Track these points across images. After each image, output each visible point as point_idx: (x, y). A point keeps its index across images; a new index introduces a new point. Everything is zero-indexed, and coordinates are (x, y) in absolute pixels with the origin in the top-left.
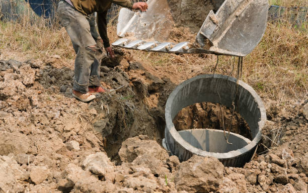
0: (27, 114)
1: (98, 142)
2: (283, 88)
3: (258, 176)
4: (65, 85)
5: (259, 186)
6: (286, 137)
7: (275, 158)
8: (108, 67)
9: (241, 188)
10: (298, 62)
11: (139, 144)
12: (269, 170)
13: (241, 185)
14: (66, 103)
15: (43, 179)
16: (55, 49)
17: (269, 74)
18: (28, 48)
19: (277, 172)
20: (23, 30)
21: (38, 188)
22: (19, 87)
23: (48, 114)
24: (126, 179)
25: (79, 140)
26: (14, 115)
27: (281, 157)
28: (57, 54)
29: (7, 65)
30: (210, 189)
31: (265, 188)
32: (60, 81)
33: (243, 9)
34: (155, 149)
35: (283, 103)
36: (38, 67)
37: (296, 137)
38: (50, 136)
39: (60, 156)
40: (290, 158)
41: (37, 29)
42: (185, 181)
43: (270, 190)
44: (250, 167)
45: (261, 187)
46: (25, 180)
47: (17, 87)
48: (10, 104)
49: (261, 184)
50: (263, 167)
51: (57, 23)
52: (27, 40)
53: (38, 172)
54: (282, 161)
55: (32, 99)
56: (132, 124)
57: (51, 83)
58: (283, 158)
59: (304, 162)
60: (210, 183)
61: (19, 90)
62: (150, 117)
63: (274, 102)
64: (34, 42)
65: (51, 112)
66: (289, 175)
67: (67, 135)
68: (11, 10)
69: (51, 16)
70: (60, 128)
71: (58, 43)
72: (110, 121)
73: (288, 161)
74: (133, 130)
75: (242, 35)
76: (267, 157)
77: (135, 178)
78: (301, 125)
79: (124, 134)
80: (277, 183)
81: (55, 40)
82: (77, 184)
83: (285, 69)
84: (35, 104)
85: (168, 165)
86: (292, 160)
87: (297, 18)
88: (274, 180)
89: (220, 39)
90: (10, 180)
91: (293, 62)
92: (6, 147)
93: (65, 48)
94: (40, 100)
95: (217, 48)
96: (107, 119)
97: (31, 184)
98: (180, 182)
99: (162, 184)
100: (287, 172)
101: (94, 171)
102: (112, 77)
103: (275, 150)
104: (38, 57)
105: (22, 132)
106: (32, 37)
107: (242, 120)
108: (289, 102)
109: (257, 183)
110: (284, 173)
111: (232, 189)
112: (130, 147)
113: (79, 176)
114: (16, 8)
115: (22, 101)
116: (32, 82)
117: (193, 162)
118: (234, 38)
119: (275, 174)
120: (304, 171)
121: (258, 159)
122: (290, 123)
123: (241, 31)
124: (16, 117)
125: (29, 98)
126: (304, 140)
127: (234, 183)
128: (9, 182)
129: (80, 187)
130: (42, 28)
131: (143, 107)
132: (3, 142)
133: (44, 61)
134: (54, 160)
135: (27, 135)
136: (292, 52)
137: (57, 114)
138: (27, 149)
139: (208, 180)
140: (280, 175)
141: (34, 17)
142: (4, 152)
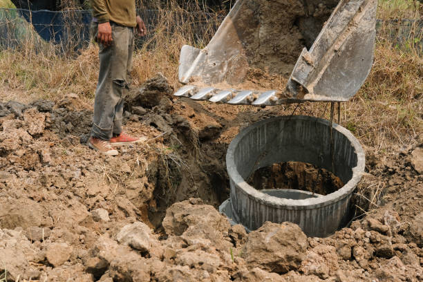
0: (36, 174)
1: (134, 210)
2: (383, 129)
3: (352, 248)
4: (85, 133)
5: (354, 262)
6: (389, 196)
7: (375, 223)
8: (144, 108)
9: (331, 264)
10: (401, 94)
11: (189, 210)
12: (367, 240)
13: (331, 260)
14: (89, 158)
15: (64, 259)
16: (70, 85)
17: (363, 110)
18: (33, 85)
19: (378, 242)
20: (26, 61)
21: (58, 272)
22: (24, 138)
23: (64, 174)
24: (178, 255)
25: (108, 207)
26: (18, 177)
27: (383, 222)
28: (73, 92)
29: (6, 109)
30: (290, 266)
31: (362, 265)
32: (79, 128)
33: (343, 40)
34: (212, 216)
35: (383, 150)
36: (49, 111)
37: (402, 195)
38: (70, 202)
39: (84, 229)
40: (395, 223)
41: (45, 60)
42: (256, 257)
43: (370, 266)
44: (341, 236)
45: (358, 262)
46: (40, 262)
47: (21, 139)
48: (12, 161)
49: (358, 259)
50: (359, 236)
51: (72, 50)
52: (32, 75)
53: (57, 250)
54: (384, 227)
55: (42, 153)
56: (179, 185)
57: (67, 131)
58: (386, 223)
59: (414, 227)
60: (289, 258)
61: (24, 142)
62: (203, 175)
63: (371, 148)
64: (40, 77)
65: (68, 170)
66: (395, 246)
67: (91, 201)
68: (9, 34)
69: (63, 40)
70: (81, 192)
71: (74, 77)
72: (149, 182)
73: (392, 228)
74: (180, 192)
75: (344, 74)
76: (365, 222)
77: (190, 253)
78: (408, 177)
79: (169, 198)
80: (379, 257)
81: (70, 73)
82: (113, 264)
83: (385, 104)
84: (47, 161)
85: (231, 237)
86: (398, 225)
87: (399, 35)
88: (374, 254)
89: (316, 82)
90: (20, 262)
91: (394, 94)
92: (11, 218)
93: (83, 83)
94: (53, 154)
95: (313, 95)
96: (145, 179)
97: (48, 268)
98: (249, 258)
99: (226, 259)
100: (392, 242)
101: (134, 246)
102: (150, 121)
103: (375, 213)
104: (47, 97)
105: (32, 198)
106: (37, 70)
107: (329, 175)
108: (391, 148)
109: (352, 258)
110: (388, 243)
111: (319, 265)
112: (177, 215)
113: (114, 252)
114: (14, 31)
115: (29, 157)
116: (40, 130)
117: (266, 232)
118: (333, 78)
119: (375, 244)
120: (414, 240)
121: (352, 226)
122: (393, 176)
123: (342, 68)
124: (22, 179)
125: (37, 153)
126: (413, 198)
127: (321, 258)
128: (19, 264)
129: (117, 267)
130: (51, 58)
131: (193, 161)
132: (7, 212)
133: (56, 102)
134: (77, 235)
135: (39, 202)
136: (394, 81)
137: (77, 174)
138: (40, 220)
139: (287, 255)
140: (382, 247)
141: (40, 43)
142: (9, 225)
